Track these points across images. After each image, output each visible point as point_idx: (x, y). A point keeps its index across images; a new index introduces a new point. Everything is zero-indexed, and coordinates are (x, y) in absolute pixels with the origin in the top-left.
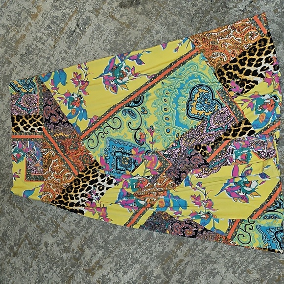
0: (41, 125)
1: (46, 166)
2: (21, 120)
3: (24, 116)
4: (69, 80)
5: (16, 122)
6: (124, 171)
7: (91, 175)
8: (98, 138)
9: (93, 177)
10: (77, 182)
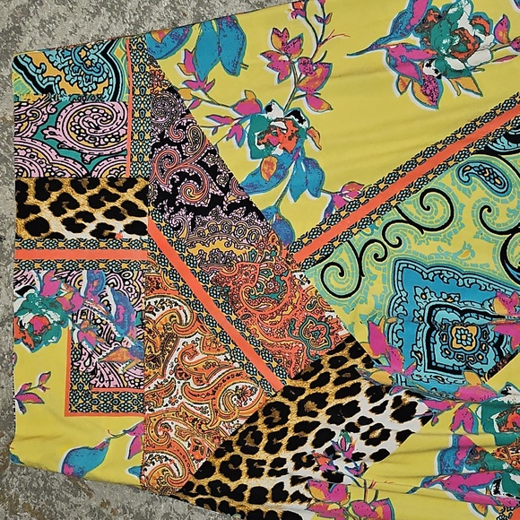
0: (143, 214)
1: (155, 359)
2: (54, 196)
3: (66, 182)
4: (253, 57)
5: (31, 200)
6: (459, 372)
7: (330, 388)
8: (360, 260)
9: (339, 395)
10: (276, 415)
